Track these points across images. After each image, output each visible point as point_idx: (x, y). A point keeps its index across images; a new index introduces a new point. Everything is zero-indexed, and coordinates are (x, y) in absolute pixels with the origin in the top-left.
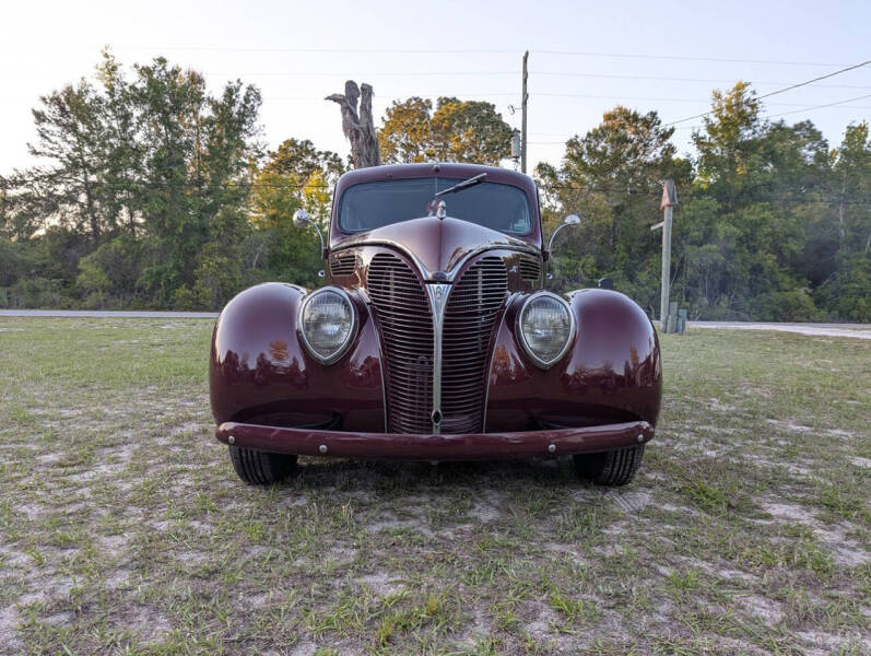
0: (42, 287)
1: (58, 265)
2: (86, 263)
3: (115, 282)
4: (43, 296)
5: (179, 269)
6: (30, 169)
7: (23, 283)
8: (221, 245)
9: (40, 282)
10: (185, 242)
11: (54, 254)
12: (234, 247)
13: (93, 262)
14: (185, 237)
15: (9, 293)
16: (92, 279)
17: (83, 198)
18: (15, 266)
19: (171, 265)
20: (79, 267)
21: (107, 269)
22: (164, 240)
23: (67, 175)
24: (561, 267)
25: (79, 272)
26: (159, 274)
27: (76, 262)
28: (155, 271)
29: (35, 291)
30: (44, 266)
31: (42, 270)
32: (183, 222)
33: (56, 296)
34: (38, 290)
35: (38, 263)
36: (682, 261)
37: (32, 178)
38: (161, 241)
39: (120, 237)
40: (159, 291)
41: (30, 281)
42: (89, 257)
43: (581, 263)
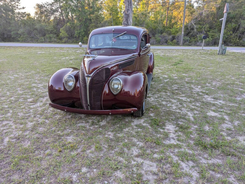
0: (52, 37)
1: (55, 31)
2: (61, 30)
3: (69, 35)
4: (53, 39)
5: (85, 32)
6: (46, 3)
7: (47, 35)
8: (95, 24)
9: (51, 35)
10: (86, 24)
11: (54, 27)
12: (98, 25)
13: (63, 30)
14: (85, 22)
15: (44, 38)
16: (63, 35)
17: (60, 10)
18: (45, 31)
19: (83, 30)
20: (60, 31)
21: (67, 31)
22: (80, 23)
23: (55, 4)
24: (197, 29)
25: (60, 32)
26: (80, 33)
27: (60, 30)
28: (78, 32)
29: (50, 38)
30: (52, 31)
31: (51, 32)
32: (85, 18)
33: (56, 39)
34: (51, 38)
35: (50, 30)
36: (239, 25)
37: (46, 5)
38: (79, 23)
39: (69, 22)
40: (80, 38)
41: (49, 35)
42: (62, 28)
43: (204, 27)
